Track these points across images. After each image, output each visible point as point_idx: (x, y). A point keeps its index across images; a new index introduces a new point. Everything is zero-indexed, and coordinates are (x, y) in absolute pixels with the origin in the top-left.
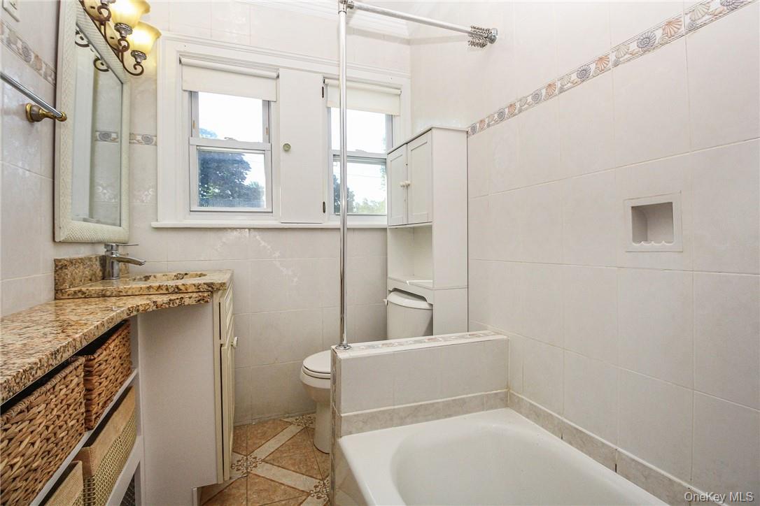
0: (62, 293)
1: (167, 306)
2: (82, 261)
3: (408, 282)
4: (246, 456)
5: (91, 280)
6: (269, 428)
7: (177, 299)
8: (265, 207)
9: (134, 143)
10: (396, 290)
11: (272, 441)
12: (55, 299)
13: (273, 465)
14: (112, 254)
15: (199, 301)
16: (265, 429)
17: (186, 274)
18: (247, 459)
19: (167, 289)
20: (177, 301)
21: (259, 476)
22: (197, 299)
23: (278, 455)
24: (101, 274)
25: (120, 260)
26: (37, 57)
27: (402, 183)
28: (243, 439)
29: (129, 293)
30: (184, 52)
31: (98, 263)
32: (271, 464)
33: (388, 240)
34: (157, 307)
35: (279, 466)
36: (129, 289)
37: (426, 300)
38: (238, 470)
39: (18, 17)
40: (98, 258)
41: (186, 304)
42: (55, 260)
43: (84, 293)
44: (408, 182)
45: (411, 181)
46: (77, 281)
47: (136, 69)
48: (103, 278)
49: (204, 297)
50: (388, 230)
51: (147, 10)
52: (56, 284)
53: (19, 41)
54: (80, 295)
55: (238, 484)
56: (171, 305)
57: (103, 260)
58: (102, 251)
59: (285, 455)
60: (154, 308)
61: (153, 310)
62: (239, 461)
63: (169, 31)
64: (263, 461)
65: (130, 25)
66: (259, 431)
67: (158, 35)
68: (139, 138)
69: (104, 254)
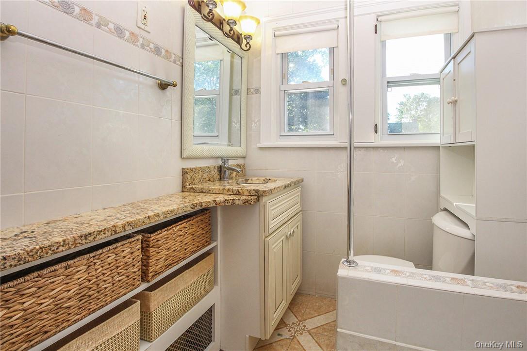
0: (185, 188)
1: (223, 204)
2: (202, 169)
3: (454, 204)
4: (300, 321)
5: (209, 180)
6: (325, 304)
7: (231, 200)
8: (329, 131)
9: (250, 94)
10: (445, 210)
11: (322, 317)
12: (182, 191)
13: (313, 338)
14: (225, 165)
15: (245, 203)
16: (322, 304)
17: (270, 179)
18: (299, 324)
19: (233, 192)
20: (231, 201)
21: (300, 344)
22: (244, 201)
23: (321, 331)
24: (219, 177)
25: (229, 169)
26: (167, 51)
27: (449, 100)
28: (304, 306)
29: (214, 192)
30: (277, 28)
31: (216, 170)
32: (312, 337)
33: (441, 159)
34: (216, 204)
35: (316, 342)
36: (214, 189)
37: (469, 229)
38: (289, 331)
39: (149, 31)
40: (216, 167)
41: (236, 204)
42: (182, 169)
43: (194, 189)
44: (456, 98)
45: (459, 97)
46: (196, 181)
47: (247, 47)
48: (220, 179)
49: (248, 200)
50: (441, 148)
51: (244, 6)
52: (182, 183)
53: (151, 44)
54: (192, 190)
55: (284, 342)
56: (226, 204)
57: (220, 169)
58: (220, 163)
59: (326, 333)
60: (214, 205)
61: (213, 207)
62: (293, 323)
63: (268, 16)
64: (309, 331)
65: (234, 19)
66: (317, 304)
67: (258, 21)
68: (252, 90)
69: (220, 164)
